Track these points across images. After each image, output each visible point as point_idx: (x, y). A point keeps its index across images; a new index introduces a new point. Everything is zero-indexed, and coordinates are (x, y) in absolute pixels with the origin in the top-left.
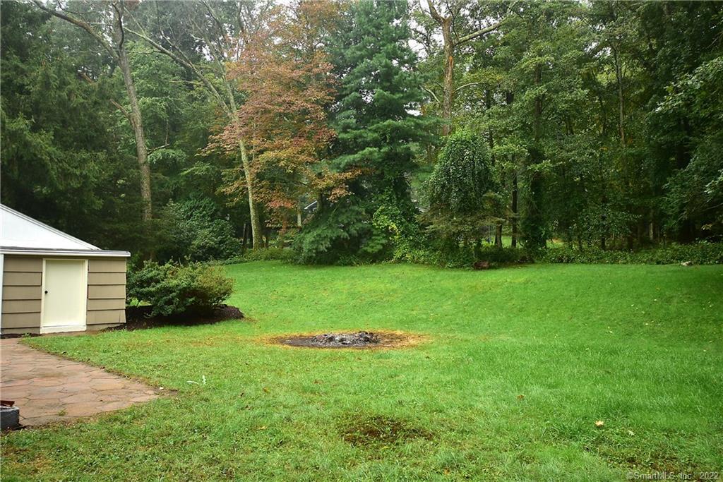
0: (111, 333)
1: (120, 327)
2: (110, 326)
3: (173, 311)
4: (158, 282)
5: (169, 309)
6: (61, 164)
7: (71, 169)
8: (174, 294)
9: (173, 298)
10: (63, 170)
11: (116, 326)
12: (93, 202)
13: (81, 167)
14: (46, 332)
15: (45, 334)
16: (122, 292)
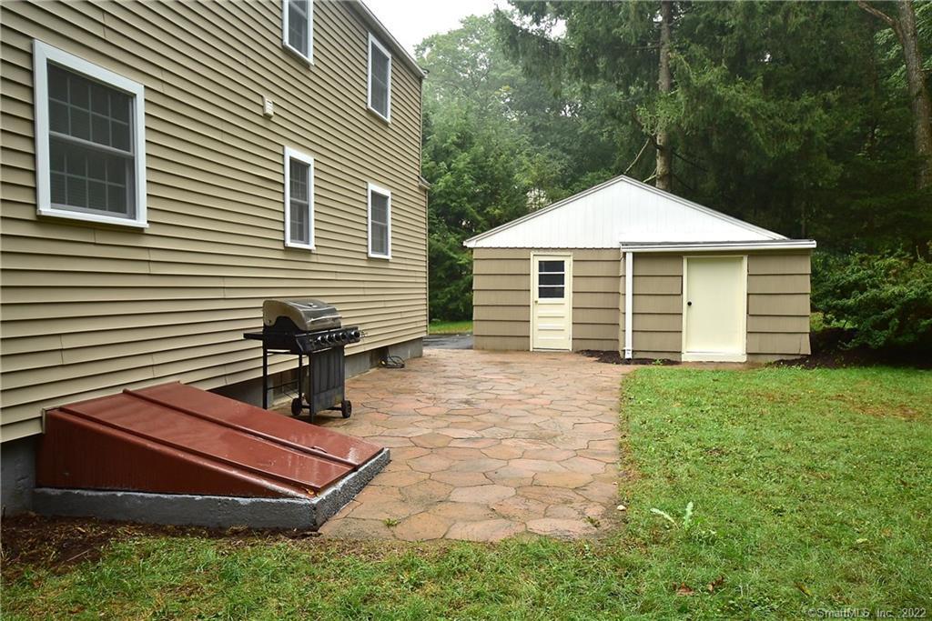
0: (785, 369)
1: (802, 361)
2: (784, 358)
3: (888, 341)
4: (864, 289)
5: (881, 338)
6: (772, 121)
7: (786, 126)
8: (892, 311)
9: (891, 318)
10: (775, 129)
11: (794, 358)
12: (826, 170)
13: (802, 120)
14: (690, 360)
15: (687, 362)
16: (804, 304)
